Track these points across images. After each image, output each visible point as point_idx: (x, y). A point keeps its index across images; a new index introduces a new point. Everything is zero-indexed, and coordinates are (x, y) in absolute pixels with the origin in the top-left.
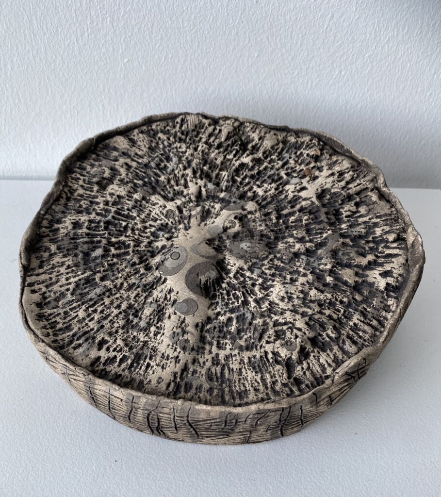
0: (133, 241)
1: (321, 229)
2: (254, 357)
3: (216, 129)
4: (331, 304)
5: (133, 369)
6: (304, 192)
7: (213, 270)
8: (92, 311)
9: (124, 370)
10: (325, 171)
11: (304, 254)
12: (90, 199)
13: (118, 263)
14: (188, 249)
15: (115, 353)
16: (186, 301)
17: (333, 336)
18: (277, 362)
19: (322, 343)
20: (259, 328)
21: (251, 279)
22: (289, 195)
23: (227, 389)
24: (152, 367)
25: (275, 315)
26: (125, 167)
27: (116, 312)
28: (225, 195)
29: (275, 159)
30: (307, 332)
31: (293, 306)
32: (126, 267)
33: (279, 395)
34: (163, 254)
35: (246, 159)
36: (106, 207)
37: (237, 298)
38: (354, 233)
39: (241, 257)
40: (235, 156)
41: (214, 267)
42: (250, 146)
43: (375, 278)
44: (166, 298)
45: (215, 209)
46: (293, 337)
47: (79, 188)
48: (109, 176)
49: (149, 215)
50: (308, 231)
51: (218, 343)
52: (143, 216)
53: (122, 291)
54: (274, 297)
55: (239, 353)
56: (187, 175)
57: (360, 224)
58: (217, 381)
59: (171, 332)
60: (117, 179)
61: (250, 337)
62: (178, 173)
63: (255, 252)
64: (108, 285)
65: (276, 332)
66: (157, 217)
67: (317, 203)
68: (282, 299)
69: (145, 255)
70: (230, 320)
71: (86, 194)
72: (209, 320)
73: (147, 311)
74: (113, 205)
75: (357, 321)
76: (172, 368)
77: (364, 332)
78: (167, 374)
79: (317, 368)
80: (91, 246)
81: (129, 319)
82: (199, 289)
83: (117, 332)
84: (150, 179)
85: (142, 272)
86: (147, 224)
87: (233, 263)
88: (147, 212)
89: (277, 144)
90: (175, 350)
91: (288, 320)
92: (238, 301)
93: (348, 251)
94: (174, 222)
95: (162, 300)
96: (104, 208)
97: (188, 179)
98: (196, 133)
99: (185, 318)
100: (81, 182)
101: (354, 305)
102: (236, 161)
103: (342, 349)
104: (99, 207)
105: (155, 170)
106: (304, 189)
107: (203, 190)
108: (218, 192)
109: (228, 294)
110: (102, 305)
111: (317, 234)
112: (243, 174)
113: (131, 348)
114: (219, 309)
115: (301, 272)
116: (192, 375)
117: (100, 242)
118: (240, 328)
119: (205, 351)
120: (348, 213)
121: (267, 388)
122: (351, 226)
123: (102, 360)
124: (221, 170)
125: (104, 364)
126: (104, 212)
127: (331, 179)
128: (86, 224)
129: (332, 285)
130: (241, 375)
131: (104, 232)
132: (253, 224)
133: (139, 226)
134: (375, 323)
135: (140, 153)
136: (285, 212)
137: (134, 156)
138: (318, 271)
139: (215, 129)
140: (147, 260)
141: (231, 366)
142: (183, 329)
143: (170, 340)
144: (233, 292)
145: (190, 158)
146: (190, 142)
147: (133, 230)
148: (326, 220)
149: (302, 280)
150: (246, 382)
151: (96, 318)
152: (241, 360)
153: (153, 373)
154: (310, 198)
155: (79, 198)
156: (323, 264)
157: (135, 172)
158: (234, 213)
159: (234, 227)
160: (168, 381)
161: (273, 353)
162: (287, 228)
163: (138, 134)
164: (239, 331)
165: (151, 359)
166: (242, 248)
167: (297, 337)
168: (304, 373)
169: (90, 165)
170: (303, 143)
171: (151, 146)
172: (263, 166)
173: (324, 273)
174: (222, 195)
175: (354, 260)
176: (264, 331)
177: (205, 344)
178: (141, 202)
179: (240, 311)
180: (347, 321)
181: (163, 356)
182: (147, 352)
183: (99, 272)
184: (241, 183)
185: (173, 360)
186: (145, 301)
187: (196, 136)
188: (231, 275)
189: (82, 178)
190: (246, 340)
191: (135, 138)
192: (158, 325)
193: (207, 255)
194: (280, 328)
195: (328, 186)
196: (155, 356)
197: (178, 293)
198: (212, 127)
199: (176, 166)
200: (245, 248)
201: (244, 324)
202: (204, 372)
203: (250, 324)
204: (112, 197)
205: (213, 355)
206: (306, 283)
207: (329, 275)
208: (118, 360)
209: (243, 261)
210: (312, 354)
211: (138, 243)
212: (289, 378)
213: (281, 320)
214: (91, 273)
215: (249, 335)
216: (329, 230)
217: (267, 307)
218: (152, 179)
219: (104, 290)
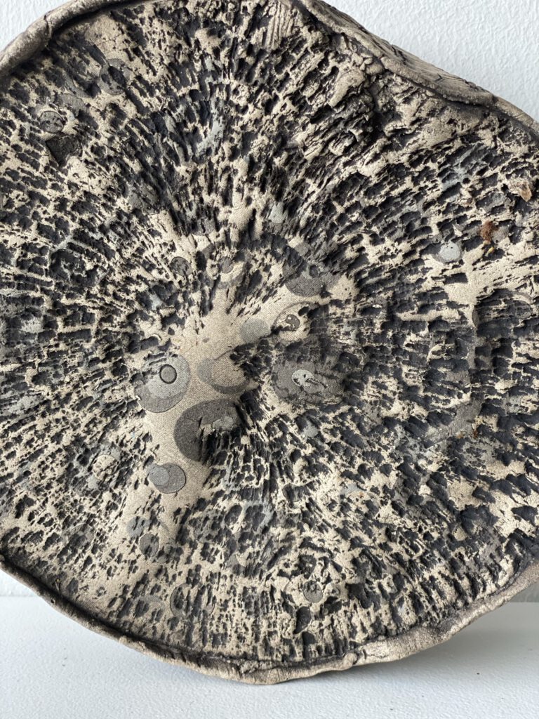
0: (101, 308)
1: (455, 385)
2: (254, 589)
3: (327, 64)
4: (410, 534)
5: (65, 558)
6: (457, 285)
7: (229, 414)
8: (14, 438)
9: (51, 557)
10: (520, 245)
11: (403, 424)
12: (31, 188)
13: (66, 352)
14: (193, 368)
15: (41, 527)
16: (168, 467)
17: (388, 590)
18: (286, 607)
19: (367, 593)
20: (275, 545)
21: (295, 439)
22: (425, 283)
23: (198, 626)
24: (94, 566)
25: (310, 526)
26: (109, 115)
27: (52, 447)
28: (300, 245)
29: (434, 171)
30: (348, 576)
31: (345, 523)
32: (80, 364)
33: (271, 654)
34: (149, 356)
35: (369, 169)
36: (59, 214)
37: (259, 470)
38: (512, 410)
39: (289, 398)
40: (347, 151)
41: (233, 409)
42: (389, 128)
43: (502, 512)
44: (137, 445)
45: (270, 275)
46: (323, 580)
47: (9, 154)
48: (75, 132)
49: (140, 251)
50: (430, 378)
51: (206, 546)
52: (128, 253)
53: (67, 408)
54: (318, 495)
55: (231, 576)
56: (235, 172)
57: (531, 391)
58: (187, 610)
59: (135, 516)
60: (90, 143)
61: (258, 553)
62: (218, 162)
63: (317, 394)
64: (44, 394)
65: (300, 557)
66: (155, 262)
67: (470, 322)
68: (330, 506)
69: (119, 342)
70: (236, 509)
71: (23, 171)
72: (201, 504)
73: (103, 460)
74: (73, 208)
75: (436, 575)
76: (122, 578)
77: (441, 594)
78: (114, 585)
79: (343, 629)
80: (21, 308)
81: (71, 465)
82: (196, 448)
83: (49, 486)
84: (156, 159)
85: (106, 378)
86: (134, 273)
87: (272, 404)
88: (138, 245)
89: (451, 140)
90: (133, 550)
91: (326, 546)
92: (259, 479)
93: (481, 446)
94: (184, 282)
95: (130, 446)
96: (55, 216)
97: (235, 183)
98: (280, 59)
99: (160, 496)
100: (14, 138)
101: (446, 545)
102: (346, 164)
103: (393, 612)
104: (45, 212)
105: (170, 143)
106: (460, 278)
107: (259, 220)
108: (288, 232)
109: (246, 459)
110: (30, 428)
111: (440, 391)
112: (352, 196)
113: (67, 523)
114: (221, 487)
115: (383, 458)
116: (152, 593)
117: (39, 301)
118: (249, 530)
119: (181, 557)
120: (522, 360)
121: (257, 639)
122: (512, 392)
123: (21, 534)
124: (309, 173)
125: (23, 540)
126: (53, 226)
127: (525, 270)
128: (17, 254)
129: (424, 503)
130: (225, 610)
131: (49, 279)
132: (335, 327)
133: (117, 277)
134: (465, 583)
135: (148, 77)
136: (405, 316)
137: (134, 84)
138: (412, 467)
139: (324, 62)
140: (120, 352)
141: (214, 593)
142: (153, 512)
143: (129, 531)
144: (257, 457)
145: (250, 128)
146: (261, 81)
147: (104, 282)
148: (472, 366)
149: (377, 479)
150: (229, 623)
151: (18, 454)
152: (232, 587)
153: (93, 577)
154: (462, 306)
155: (8, 178)
156: (427, 459)
157: (131, 132)
158: (302, 303)
159: (294, 330)
160: (113, 596)
161: (283, 594)
162: (395, 351)
163: (151, 19)
164: (243, 536)
165: (93, 551)
166: (296, 380)
167: (328, 580)
168: (322, 631)
169: (37, 91)
170: (506, 155)
171: (176, 61)
172: (401, 189)
173: (421, 475)
174: (295, 242)
175: (484, 467)
176: (283, 551)
177: (183, 544)
178: (129, 217)
179: (257, 498)
180: (422, 568)
181: (112, 554)
182: (91, 538)
183: (32, 364)
184: (342, 218)
185: (127, 566)
186: (103, 435)
187: (279, 68)
188: (263, 424)
189: (18, 123)
190: (250, 557)
191: (145, 29)
192: (116, 491)
193: (226, 385)
194: (310, 552)
195: (511, 285)
196: (101, 548)
197: (157, 447)
198: (319, 56)
199: (216, 144)
200: (302, 381)
201: (254, 528)
202: (170, 591)
203: (265, 530)
204: (73, 193)
205: (192, 566)
206: (380, 489)
207: (428, 484)
208: (45, 538)
209: (290, 406)
210: (343, 608)
211: (109, 313)
212: (295, 632)
213: (315, 541)
214: (18, 365)
215: (257, 549)
216: (466, 391)
217: (302, 508)
218: (162, 161)
219: (37, 403)
